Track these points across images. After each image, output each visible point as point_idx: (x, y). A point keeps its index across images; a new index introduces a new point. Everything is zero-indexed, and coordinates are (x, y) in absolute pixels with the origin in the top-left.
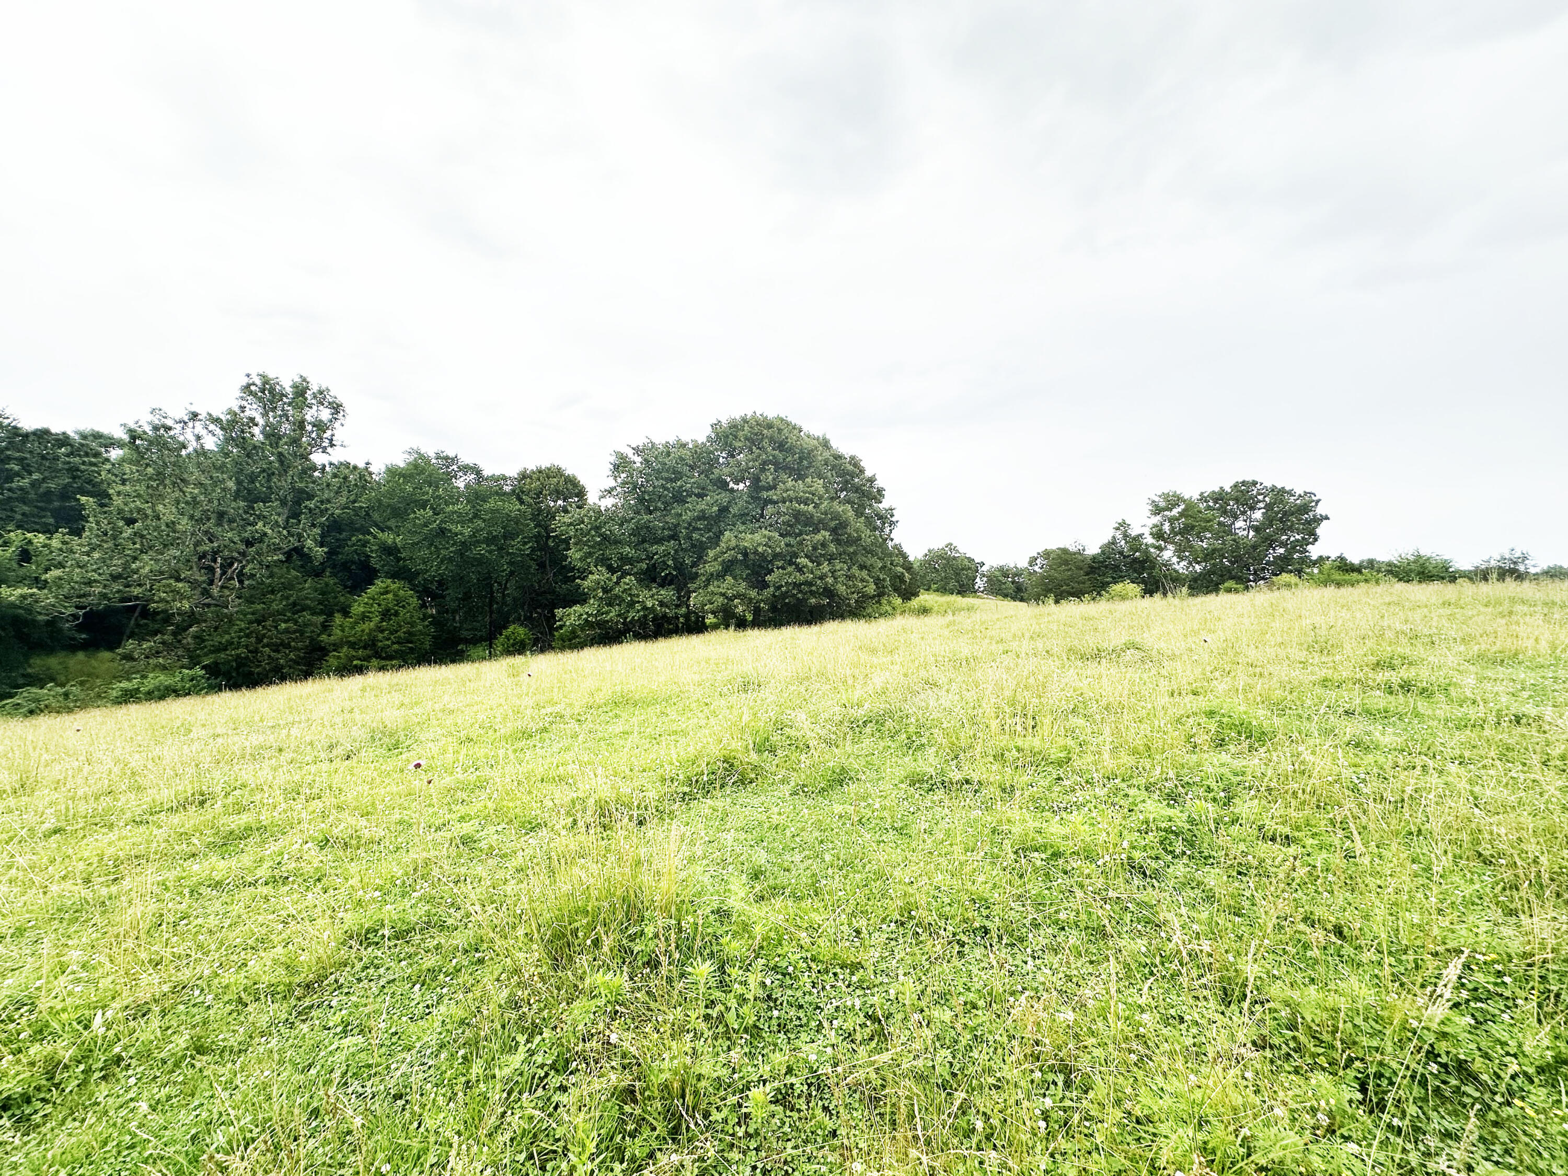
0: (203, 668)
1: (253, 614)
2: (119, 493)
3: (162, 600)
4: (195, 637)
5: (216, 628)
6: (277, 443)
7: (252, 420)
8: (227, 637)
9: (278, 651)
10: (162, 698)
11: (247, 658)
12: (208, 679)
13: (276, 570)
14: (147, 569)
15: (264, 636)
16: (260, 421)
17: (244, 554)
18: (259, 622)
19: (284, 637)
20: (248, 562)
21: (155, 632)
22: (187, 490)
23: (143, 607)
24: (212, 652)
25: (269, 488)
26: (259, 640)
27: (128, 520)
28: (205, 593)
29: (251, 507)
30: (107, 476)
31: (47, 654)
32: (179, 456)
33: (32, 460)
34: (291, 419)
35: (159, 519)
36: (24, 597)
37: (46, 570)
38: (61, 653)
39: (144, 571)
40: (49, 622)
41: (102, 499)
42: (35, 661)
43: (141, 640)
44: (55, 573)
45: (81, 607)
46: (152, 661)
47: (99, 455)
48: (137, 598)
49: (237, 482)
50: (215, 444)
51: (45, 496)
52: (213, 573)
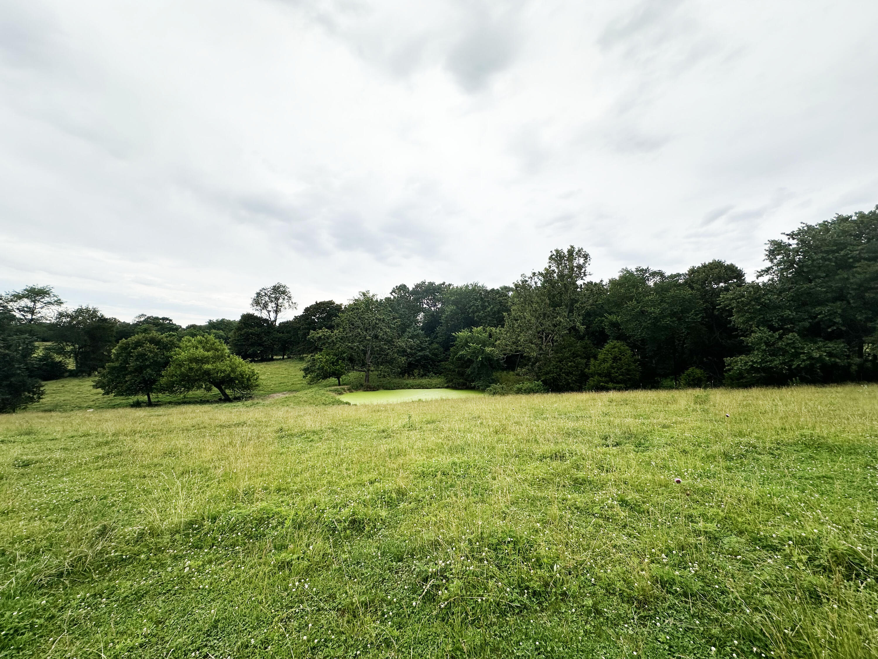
0: (542, 381)
1: (558, 358)
2: (514, 310)
3: (528, 352)
4: (538, 368)
5: (545, 364)
6: (563, 280)
7: (553, 271)
8: (549, 368)
9: (568, 376)
11: (556, 378)
12: (543, 386)
13: (565, 338)
15: (562, 368)
16: (557, 271)
17: (553, 331)
18: (560, 362)
19: (570, 369)
20: (555, 334)
21: (526, 365)
22: (533, 306)
23: (522, 355)
24: (544, 374)
25: (561, 300)
26: (561, 370)
27: (516, 320)
28: (541, 349)
29: (555, 310)
30: (509, 304)
31: (497, 371)
32: (530, 292)
33: (491, 301)
34: (568, 267)
35: (525, 319)
36: (491, 351)
37: (496, 341)
38: (500, 371)
39: (522, 340)
40: (497, 360)
41: (509, 313)
42: (494, 374)
43: (522, 368)
44: (498, 342)
45: (505, 355)
46: (525, 377)
47: (506, 295)
48: (520, 351)
49: (549, 299)
50: (541, 284)
51: (494, 313)
52: (543, 339)
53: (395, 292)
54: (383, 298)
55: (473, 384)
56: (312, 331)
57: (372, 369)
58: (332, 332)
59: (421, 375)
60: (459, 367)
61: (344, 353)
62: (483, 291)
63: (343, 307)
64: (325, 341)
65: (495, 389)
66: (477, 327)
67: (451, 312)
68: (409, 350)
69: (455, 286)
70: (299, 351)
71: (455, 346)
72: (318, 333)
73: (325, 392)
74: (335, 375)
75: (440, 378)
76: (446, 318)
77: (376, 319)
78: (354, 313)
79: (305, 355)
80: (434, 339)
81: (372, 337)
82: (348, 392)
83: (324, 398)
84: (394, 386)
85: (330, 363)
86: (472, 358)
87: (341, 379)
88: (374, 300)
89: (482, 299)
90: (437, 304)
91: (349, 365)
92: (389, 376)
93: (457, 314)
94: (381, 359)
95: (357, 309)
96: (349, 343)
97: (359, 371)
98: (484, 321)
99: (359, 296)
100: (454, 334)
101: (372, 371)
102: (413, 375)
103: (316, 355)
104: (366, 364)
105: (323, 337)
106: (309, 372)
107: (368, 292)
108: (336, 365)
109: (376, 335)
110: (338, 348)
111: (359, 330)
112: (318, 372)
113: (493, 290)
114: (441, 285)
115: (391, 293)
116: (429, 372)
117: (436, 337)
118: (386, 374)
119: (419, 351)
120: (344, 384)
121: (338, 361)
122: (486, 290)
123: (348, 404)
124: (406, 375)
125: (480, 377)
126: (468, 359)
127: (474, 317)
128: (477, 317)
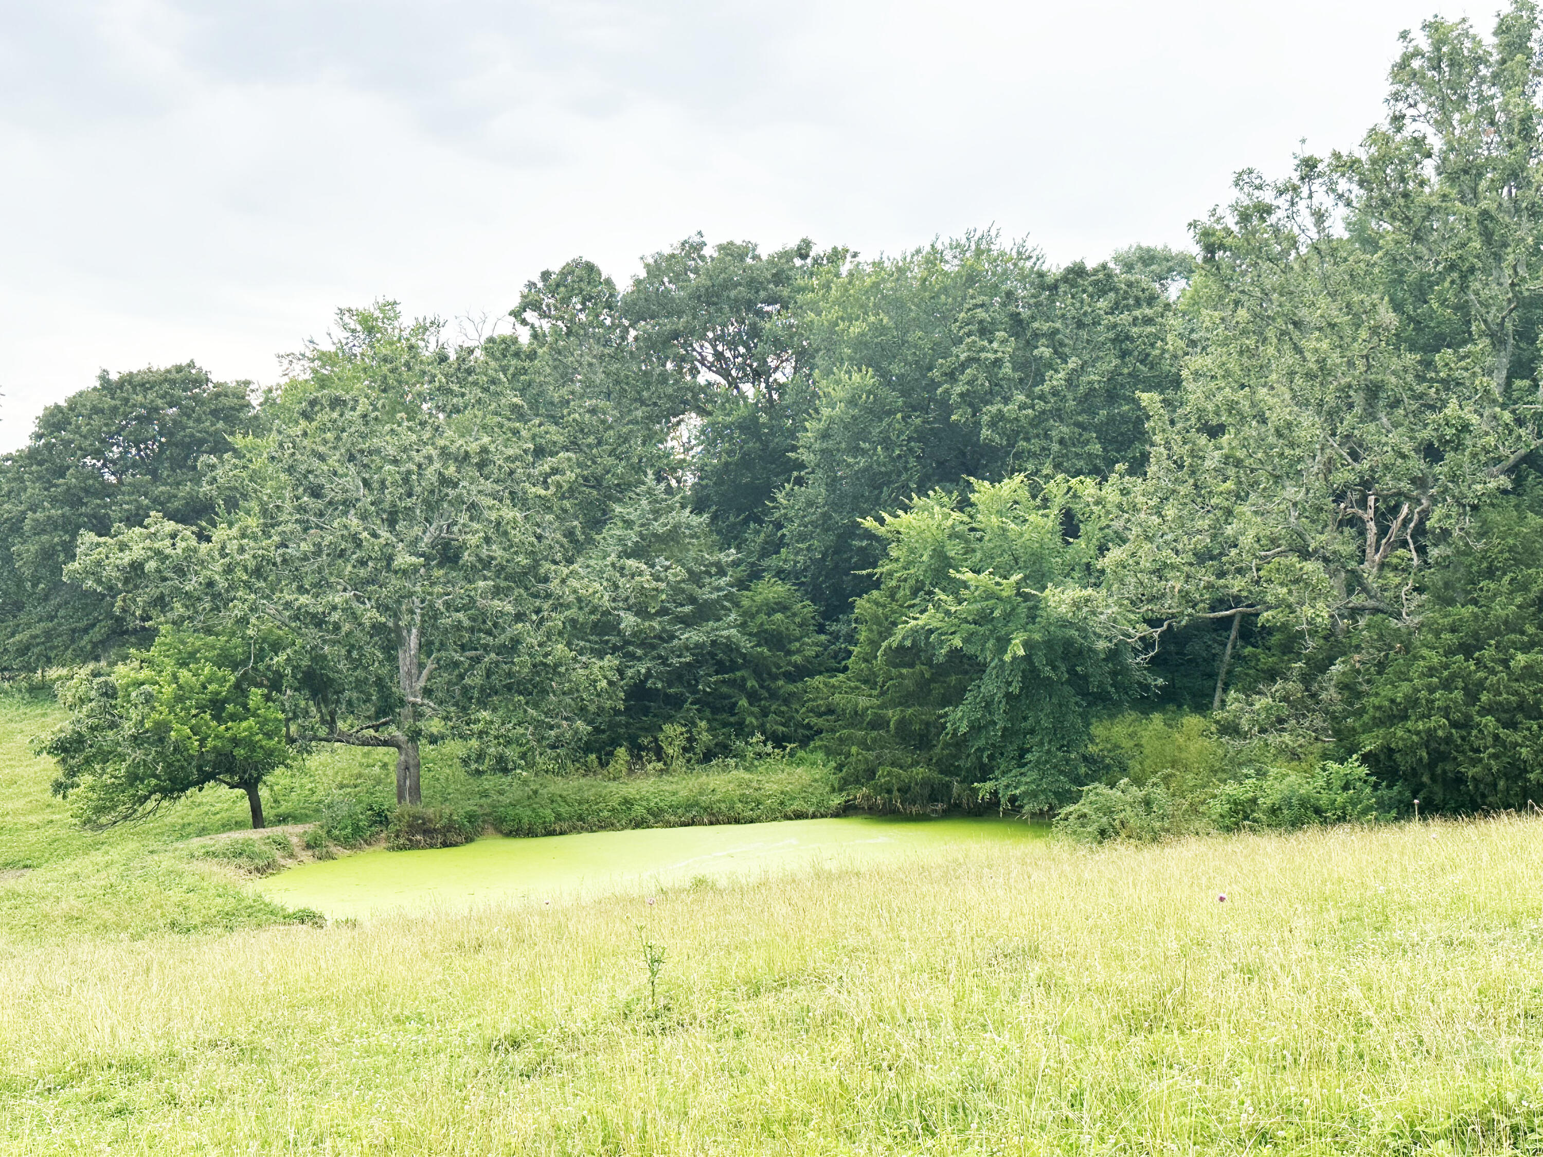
0: (1365, 759)
1: (1453, 631)
2: (1197, 375)
3: (1281, 603)
4: (1344, 687)
5: (1381, 667)
6: (1474, 191)
7: (1418, 142)
8: (1405, 687)
9: (1512, 725)
10: (1296, 823)
11: (1448, 740)
12: (1376, 787)
13: (1493, 516)
14: (1251, 533)
15: (1480, 685)
16: (1436, 142)
17: (1420, 482)
18: (1467, 650)
19: (1524, 688)
20: (1434, 500)
21: (1272, 676)
22: (1310, 343)
23: (1248, 620)
24: (1379, 723)
25: (1463, 308)
26: (1472, 696)
27: (1215, 431)
28: (1354, 583)
29: (1428, 364)
30: (1173, 343)
31: (1112, 717)
32: (1289, 268)
33: (1066, 331)
34: (1500, 117)
35: (1264, 421)
36: (1076, 605)
37: (1102, 549)
38: (1133, 715)
39: (1246, 541)
40: (1114, 655)
41: (1170, 394)
42: (1098, 729)
43: (1250, 690)
44: (1115, 554)
45: (1153, 623)
46: (1273, 739)
47: (1151, 300)
48: (1238, 600)
49: (1397, 307)
50: (1348, 224)
51: (1087, 400)
52: (1362, 533)
53: (536, 306)
54: (474, 339)
55: (985, 789)
56: (88, 537)
57: (435, 726)
58: (203, 537)
59: (699, 749)
60: (905, 700)
61: (276, 647)
62: (1023, 278)
63: (255, 400)
64: (165, 588)
65: (1109, 812)
66: (995, 479)
67: (852, 402)
68: (629, 620)
69: (867, 257)
70: (24, 650)
71: (877, 585)
72: (123, 547)
73: (182, 866)
74: (230, 771)
75: (801, 762)
76: (825, 435)
77: (444, 453)
78: (323, 429)
79: (54, 673)
80: (764, 554)
81: (428, 558)
82: (306, 855)
83: (176, 895)
84: (559, 817)
85: (202, 708)
86: (971, 650)
87: (264, 793)
88: (428, 351)
89: (1017, 324)
90: (772, 362)
91: (306, 714)
92: (531, 765)
93: (879, 411)
94: (479, 672)
95: (336, 403)
96: (301, 590)
97: (365, 743)
98: (1035, 445)
99: (341, 335)
100: (869, 523)
101: (433, 740)
102: (659, 754)
103: (120, 668)
104: (402, 702)
105: (151, 566)
106: (88, 761)
107: (390, 308)
108: (233, 717)
109: (447, 545)
110: (243, 621)
111: (354, 522)
112: (139, 754)
113: (1077, 272)
114: (786, 256)
115: (516, 313)
116: (742, 731)
117: (774, 546)
118: (511, 753)
119: (687, 622)
120: (282, 819)
121: (245, 694)
122: (1041, 275)
123: (308, 918)
124: (622, 752)
125: (1023, 752)
126: (955, 653)
127: (977, 424)
128: (993, 424)
